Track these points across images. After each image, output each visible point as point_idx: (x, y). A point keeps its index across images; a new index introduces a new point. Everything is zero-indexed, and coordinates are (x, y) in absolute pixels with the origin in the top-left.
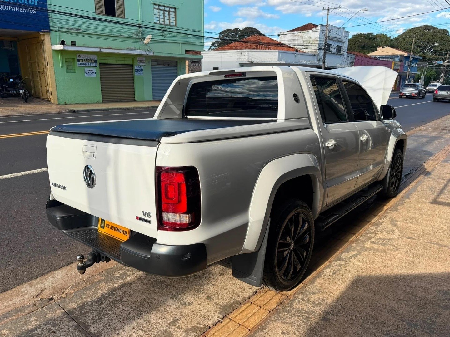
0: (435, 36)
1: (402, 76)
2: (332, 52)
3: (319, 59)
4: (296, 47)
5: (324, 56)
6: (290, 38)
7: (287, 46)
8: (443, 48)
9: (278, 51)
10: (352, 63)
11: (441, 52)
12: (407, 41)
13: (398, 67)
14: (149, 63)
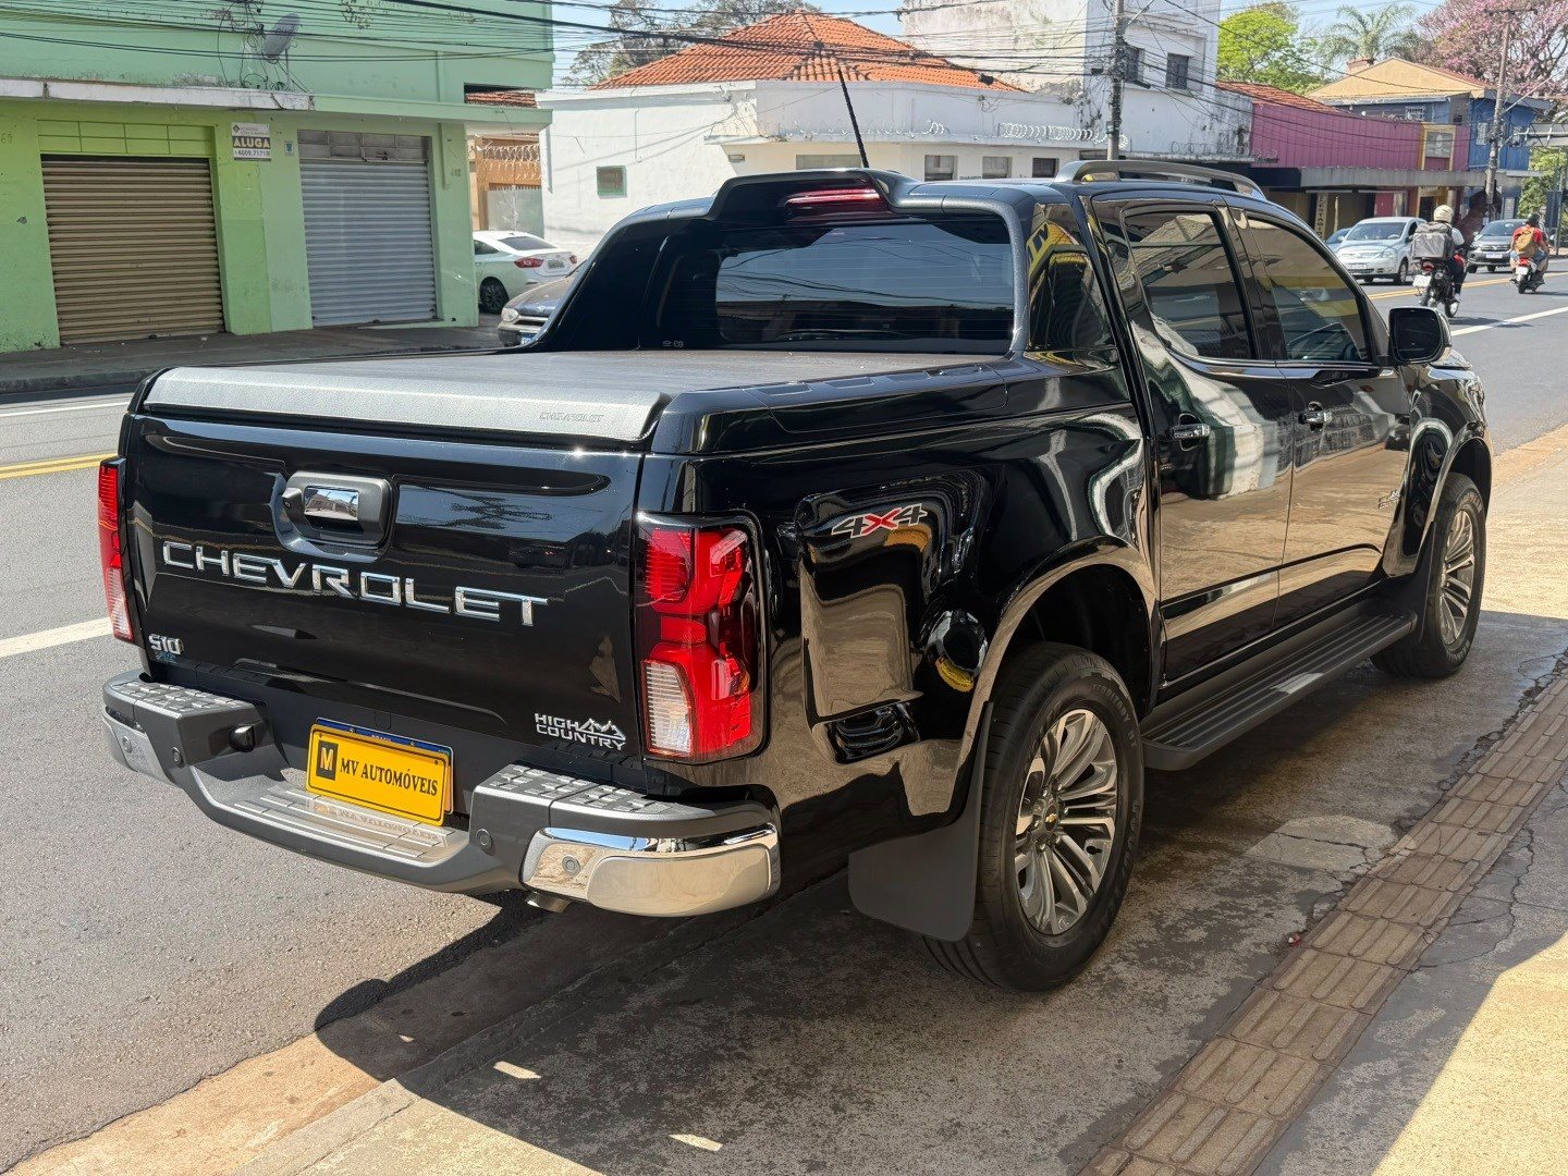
1: (1466, 190)
2: (1148, 86)
3: (1088, 120)
4: (981, 64)
5: (1116, 103)
6: (954, 26)
7: (944, 63)
10: (1240, 132)
13: (1444, 147)
14: (289, 149)
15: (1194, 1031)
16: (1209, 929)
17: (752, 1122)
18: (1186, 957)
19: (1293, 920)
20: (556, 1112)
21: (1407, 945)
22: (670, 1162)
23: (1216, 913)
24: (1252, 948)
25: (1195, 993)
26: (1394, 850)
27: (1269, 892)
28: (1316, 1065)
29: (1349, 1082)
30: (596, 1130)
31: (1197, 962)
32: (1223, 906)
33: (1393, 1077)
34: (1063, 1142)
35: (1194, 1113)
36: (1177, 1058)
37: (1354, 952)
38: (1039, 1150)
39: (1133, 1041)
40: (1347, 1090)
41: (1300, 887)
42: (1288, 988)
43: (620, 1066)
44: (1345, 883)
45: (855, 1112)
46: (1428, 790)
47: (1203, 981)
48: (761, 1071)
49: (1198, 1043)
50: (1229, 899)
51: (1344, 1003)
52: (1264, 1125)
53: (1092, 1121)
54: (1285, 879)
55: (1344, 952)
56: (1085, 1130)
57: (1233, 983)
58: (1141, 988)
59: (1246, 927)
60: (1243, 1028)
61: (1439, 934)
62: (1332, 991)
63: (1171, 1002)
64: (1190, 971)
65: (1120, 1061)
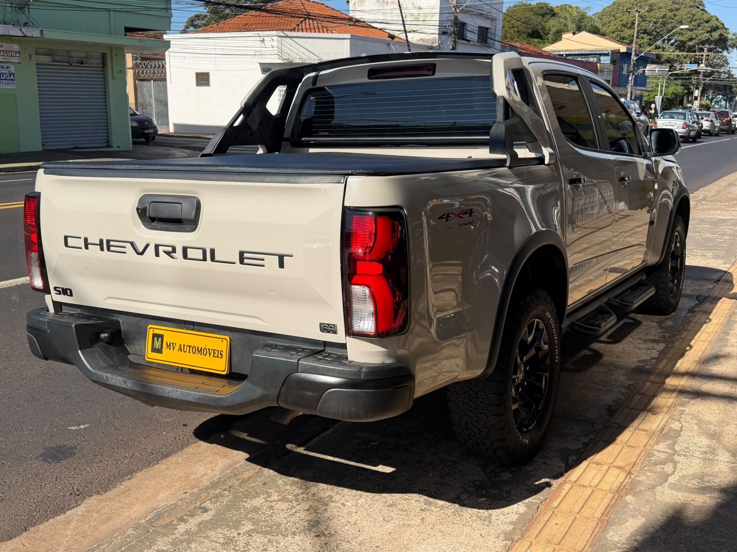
0: (677, 10)
2: (469, 41)
8: (694, 36)
11: (690, 43)
12: (621, 20)
15: (506, 536)
18: (501, 489)
21: (621, 479)
37: (593, 484)
42: (557, 507)
51: (589, 515)
54: (552, 441)
55: (587, 484)
62: (582, 507)
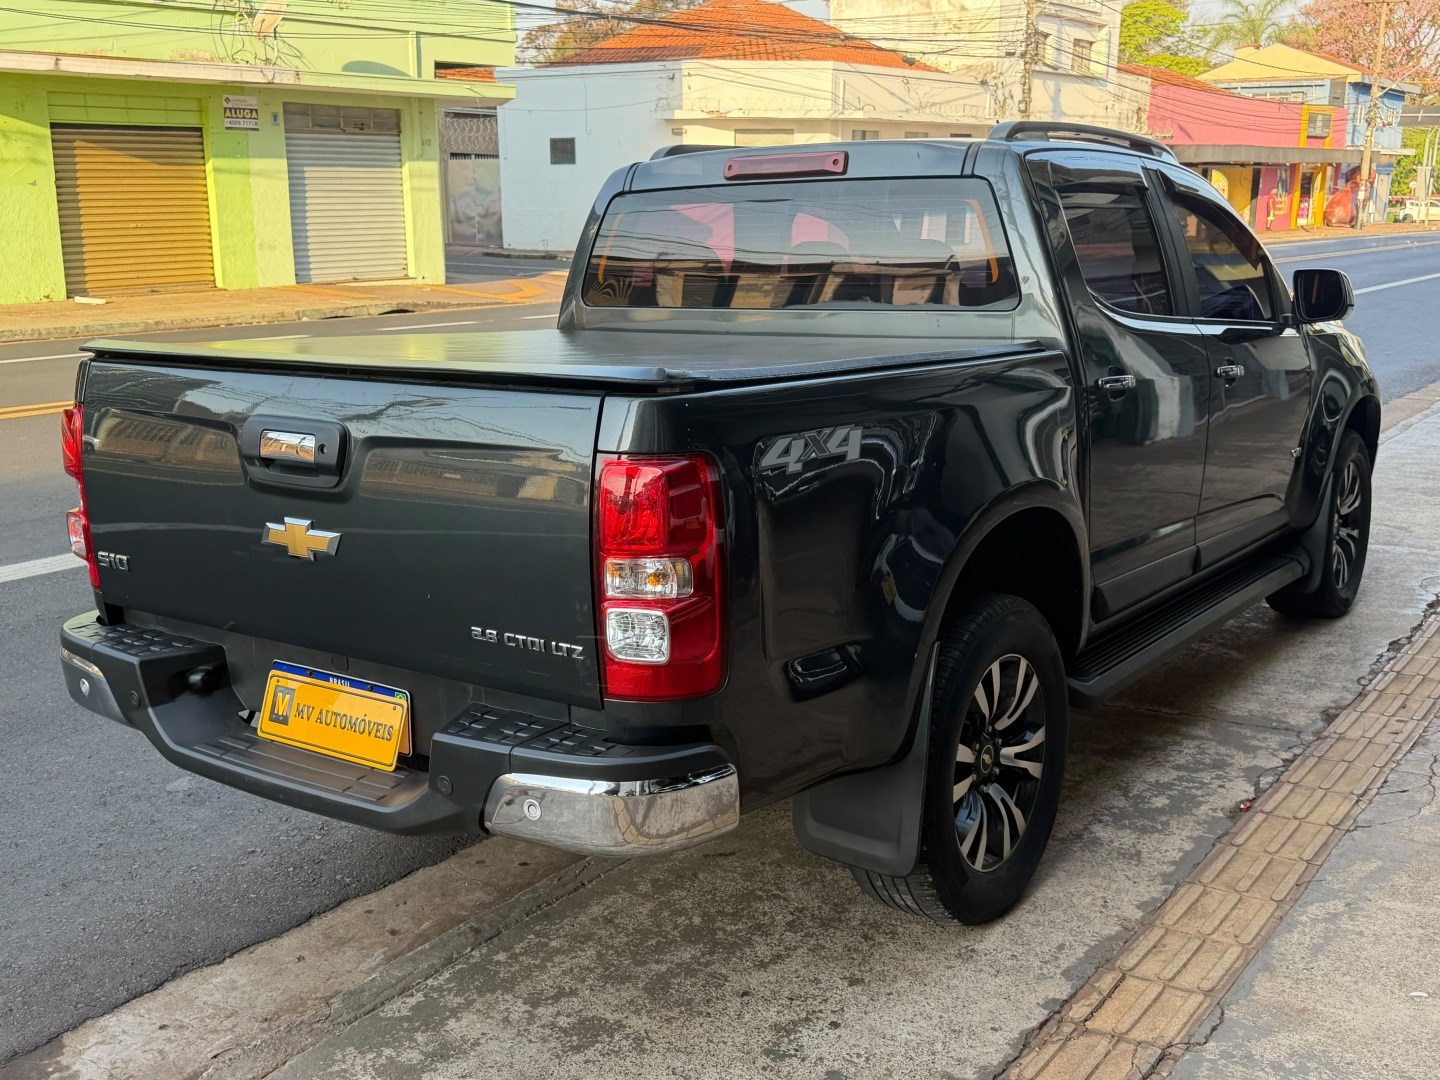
1: (1343, 166)
2: (1056, 68)
3: (1001, 98)
4: (903, 46)
5: (1026, 83)
9: (830, 64)
10: (1139, 111)
13: (1324, 126)
14: (275, 120)
15: (1166, 878)
16: (1170, 797)
17: (796, 948)
18: (1153, 819)
19: (1242, 790)
20: (626, 939)
21: (1343, 810)
22: (730, 979)
23: (1175, 784)
24: (1210, 813)
25: (1164, 848)
26: (1326, 733)
27: (1220, 768)
28: (1275, 905)
29: (1304, 918)
30: (662, 952)
31: (1162, 823)
32: (1180, 779)
33: (1343, 914)
34: (1065, 965)
35: (1173, 942)
36: (1154, 899)
37: (1299, 815)
38: (1045, 971)
39: (1114, 886)
40: (1304, 924)
41: (1246, 764)
42: (1243, 844)
43: (675, 904)
44: (1284, 760)
45: (882, 940)
46: (1350, 685)
47: (1170, 839)
48: (797, 908)
49: (1171, 888)
50: (1185, 774)
51: (1295, 856)
52: (1236, 950)
53: (1087, 948)
54: (1232, 757)
55: (1290, 815)
56: (1082, 955)
57: (1197, 840)
58: (1116, 844)
59: (1203, 796)
60: (1208, 875)
61: (1371, 802)
62: (1283, 845)
63: (1144, 855)
64: (1158, 831)
65: (1105, 902)
